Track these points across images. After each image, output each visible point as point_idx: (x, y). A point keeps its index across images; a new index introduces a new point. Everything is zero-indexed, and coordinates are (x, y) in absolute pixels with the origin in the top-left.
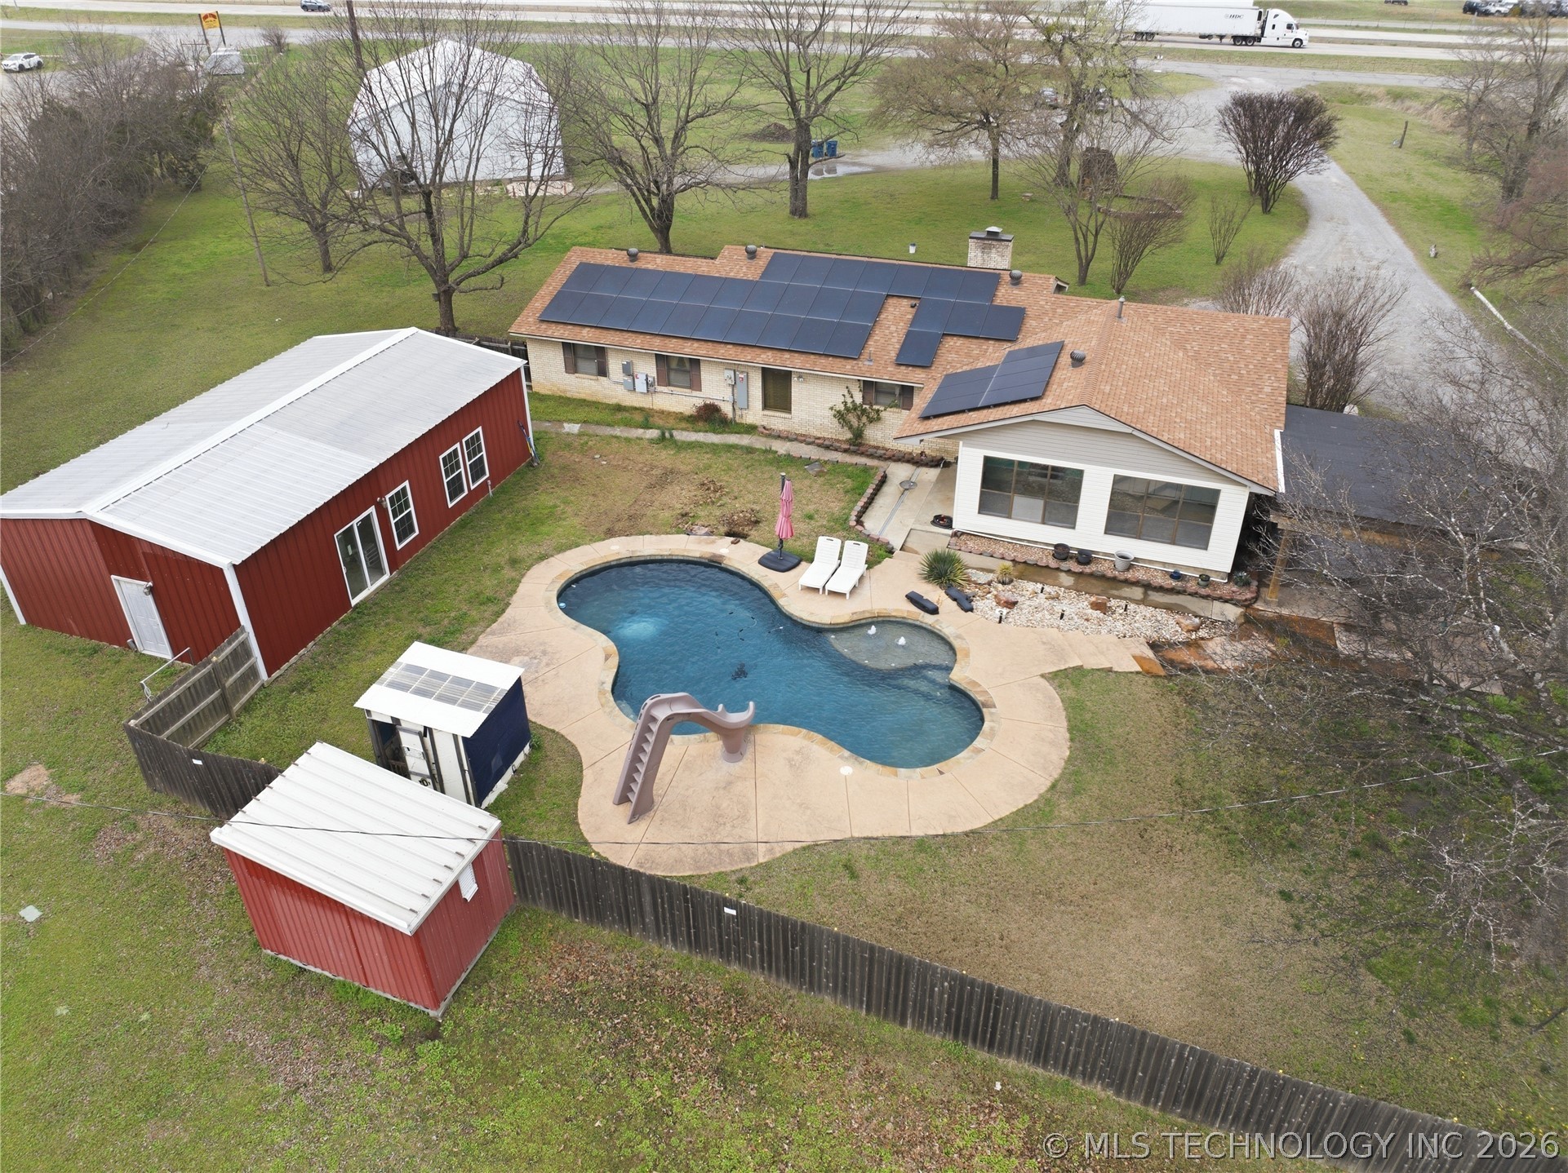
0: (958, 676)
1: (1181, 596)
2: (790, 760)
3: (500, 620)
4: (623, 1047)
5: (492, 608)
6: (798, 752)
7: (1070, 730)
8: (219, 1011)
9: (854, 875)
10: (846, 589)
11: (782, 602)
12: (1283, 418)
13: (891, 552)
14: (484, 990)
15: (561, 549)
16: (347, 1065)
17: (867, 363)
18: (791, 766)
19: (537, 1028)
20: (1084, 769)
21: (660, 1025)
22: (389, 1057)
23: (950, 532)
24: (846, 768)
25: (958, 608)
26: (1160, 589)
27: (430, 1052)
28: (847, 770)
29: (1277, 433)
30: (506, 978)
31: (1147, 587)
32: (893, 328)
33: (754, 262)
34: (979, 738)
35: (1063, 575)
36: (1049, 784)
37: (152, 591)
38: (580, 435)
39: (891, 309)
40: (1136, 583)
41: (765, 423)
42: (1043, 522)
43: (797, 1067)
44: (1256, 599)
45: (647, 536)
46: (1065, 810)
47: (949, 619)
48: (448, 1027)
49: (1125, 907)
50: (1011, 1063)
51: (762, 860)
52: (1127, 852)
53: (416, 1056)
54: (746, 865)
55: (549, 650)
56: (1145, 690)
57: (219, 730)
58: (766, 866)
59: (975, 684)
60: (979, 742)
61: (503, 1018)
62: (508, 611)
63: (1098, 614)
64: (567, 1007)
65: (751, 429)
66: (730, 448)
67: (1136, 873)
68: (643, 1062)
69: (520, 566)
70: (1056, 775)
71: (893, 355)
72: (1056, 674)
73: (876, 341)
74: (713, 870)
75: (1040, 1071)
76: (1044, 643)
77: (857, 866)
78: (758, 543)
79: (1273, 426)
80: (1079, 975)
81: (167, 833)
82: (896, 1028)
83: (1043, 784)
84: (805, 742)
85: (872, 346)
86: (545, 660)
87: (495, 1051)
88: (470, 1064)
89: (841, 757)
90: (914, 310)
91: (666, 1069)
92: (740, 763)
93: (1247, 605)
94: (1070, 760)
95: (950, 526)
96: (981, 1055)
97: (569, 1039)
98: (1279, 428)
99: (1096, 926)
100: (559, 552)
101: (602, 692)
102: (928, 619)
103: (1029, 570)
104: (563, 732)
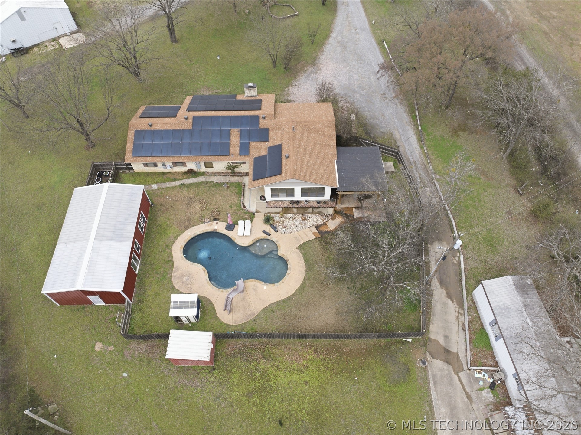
0: (280, 253)
1: (320, 208)
2: (253, 288)
3: (174, 267)
4: (247, 359)
5: (170, 264)
6: (254, 286)
7: (305, 262)
8: (175, 379)
9: (274, 312)
10: (249, 234)
11: (236, 241)
12: (336, 156)
13: (254, 214)
14: (219, 358)
15: (176, 238)
16: (203, 380)
17: (232, 156)
18: (254, 290)
19: (231, 361)
20: (309, 272)
21: (251, 353)
22: (209, 376)
23: (265, 202)
24: (264, 287)
25: (274, 231)
26: (316, 208)
27: (215, 372)
28: (265, 287)
29: (335, 161)
30: (221, 354)
31: (313, 207)
32: (235, 141)
33: (188, 121)
34: (288, 271)
35: (294, 209)
36: (303, 278)
37: (99, 297)
38: (159, 189)
39: (233, 134)
40: (310, 207)
41: (207, 171)
42: (287, 197)
43: (276, 352)
44: (336, 205)
45: (195, 227)
46: (308, 284)
47: (274, 237)
48: (216, 367)
49: (321, 301)
50: (309, 339)
51: (256, 315)
52: (320, 289)
53: (213, 374)
54: (254, 317)
55: (190, 273)
56: (317, 244)
57: (131, 320)
58: (258, 316)
59: (284, 255)
60: (288, 272)
61: (224, 362)
62: (174, 263)
63: (304, 221)
64: (234, 356)
65: (203, 173)
66: (201, 183)
67: (322, 293)
68: (251, 361)
69: (169, 247)
70: (304, 276)
71: (238, 151)
72: (299, 247)
73: (232, 147)
74: (248, 320)
75: (314, 339)
76: (295, 238)
77: (274, 310)
78: (222, 221)
79: (335, 159)
80: (316, 318)
81: (137, 348)
82: (289, 339)
83: (302, 278)
84: (255, 283)
85: (232, 150)
86: (191, 276)
87: (226, 368)
88: (223, 372)
89: (263, 284)
90: (239, 133)
91: (255, 360)
92: (244, 293)
93: (334, 207)
94: (306, 271)
95: (265, 200)
96: (304, 339)
97: (237, 361)
98: (336, 159)
99: (317, 307)
100: (176, 239)
101: (208, 282)
102: (269, 237)
103: (286, 210)
104: (205, 296)
